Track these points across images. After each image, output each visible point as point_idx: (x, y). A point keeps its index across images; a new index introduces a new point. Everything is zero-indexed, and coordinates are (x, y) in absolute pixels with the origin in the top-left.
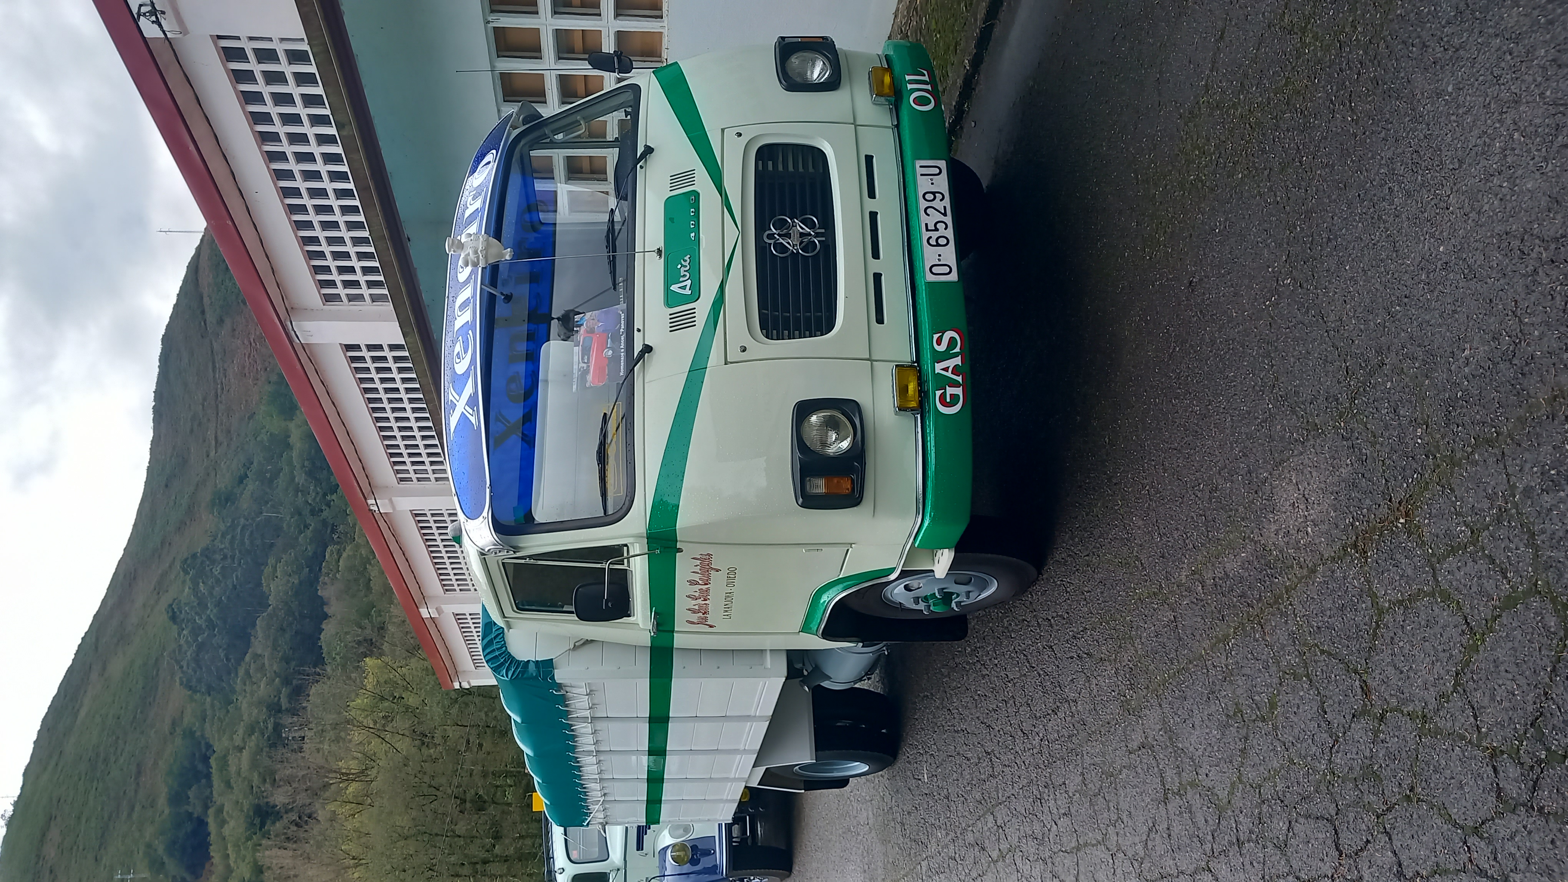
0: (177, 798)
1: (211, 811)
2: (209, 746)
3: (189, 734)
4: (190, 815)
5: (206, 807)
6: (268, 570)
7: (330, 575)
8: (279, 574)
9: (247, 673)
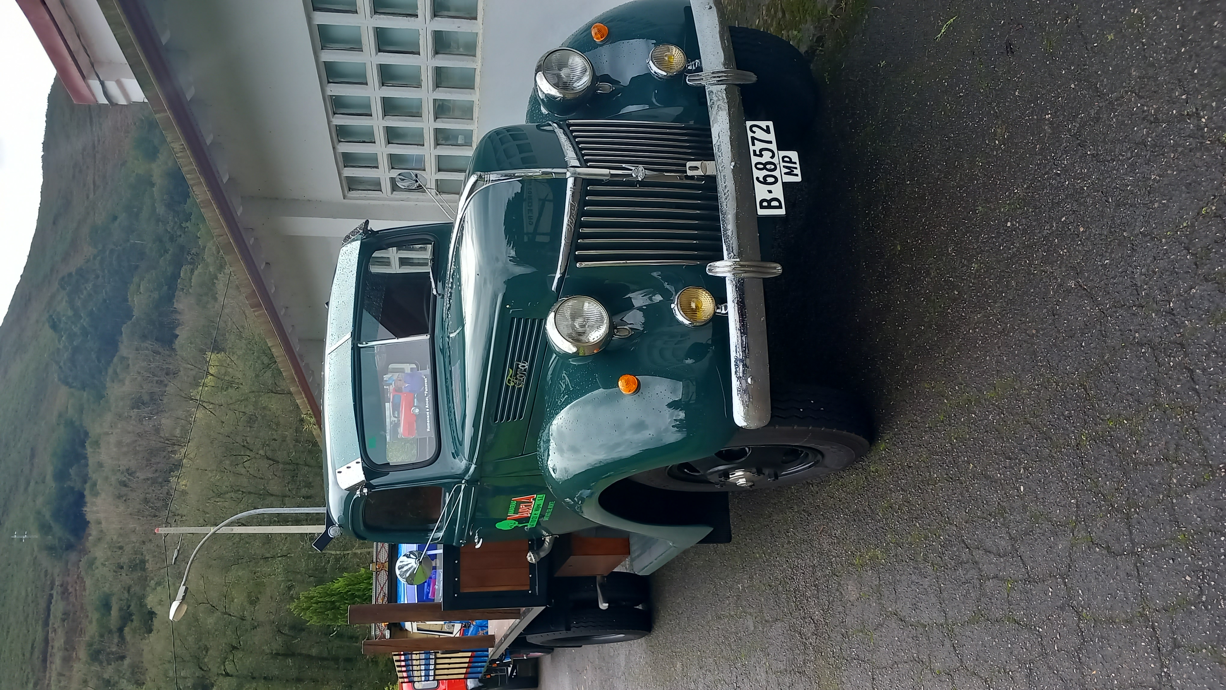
0: (61, 475)
1: (88, 486)
2: (86, 434)
3: (70, 424)
4: (72, 489)
5: (85, 482)
6: (132, 287)
7: (185, 291)
8: (142, 290)
9: (115, 372)
